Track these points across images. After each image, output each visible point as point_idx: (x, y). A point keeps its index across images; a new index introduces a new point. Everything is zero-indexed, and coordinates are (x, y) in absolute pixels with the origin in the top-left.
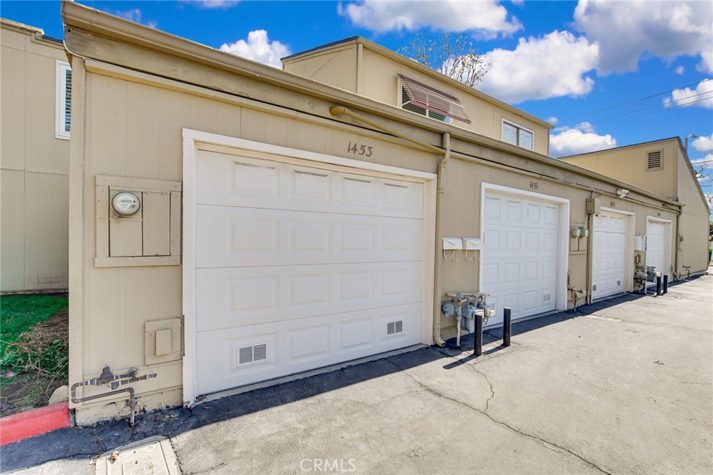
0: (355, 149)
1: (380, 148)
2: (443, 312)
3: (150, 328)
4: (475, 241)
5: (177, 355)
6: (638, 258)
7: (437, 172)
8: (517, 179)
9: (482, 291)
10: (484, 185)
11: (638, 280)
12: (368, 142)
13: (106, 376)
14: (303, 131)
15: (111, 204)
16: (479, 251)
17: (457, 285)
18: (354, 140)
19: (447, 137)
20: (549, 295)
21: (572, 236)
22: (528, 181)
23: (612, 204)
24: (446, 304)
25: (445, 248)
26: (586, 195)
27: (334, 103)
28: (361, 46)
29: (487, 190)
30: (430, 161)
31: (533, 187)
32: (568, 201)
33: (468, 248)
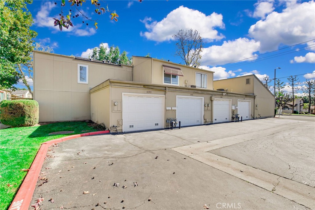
0: (148, 92)
1: (153, 92)
2: (167, 122)
3: (118, 121)
4: (174, 108)
5: (121, 125)
6: (233, 112)
7: (165, 94)
8: (186, 94)
9: (177, 118)
10: (177, 96)
11: (233, 118)
12: (150, 91)
13: (114, 126)
14: (139, 91)
15: (114, 104)
16: (176, 110)
17: (170, 116)
18: (148, 91)
19: (167, 88)
20: (199, 121)
21: (205, 106)
22: (190, 94)
23: (221, 97)
24: (167, 120)
25: (167, 109)
26: (210, 96)
27: (144, 85)
28: (152, 60)
29: (178, 97)
30: (164, 93)
31: (192, 95)
32: (203, 98)
33: (173, 109)
